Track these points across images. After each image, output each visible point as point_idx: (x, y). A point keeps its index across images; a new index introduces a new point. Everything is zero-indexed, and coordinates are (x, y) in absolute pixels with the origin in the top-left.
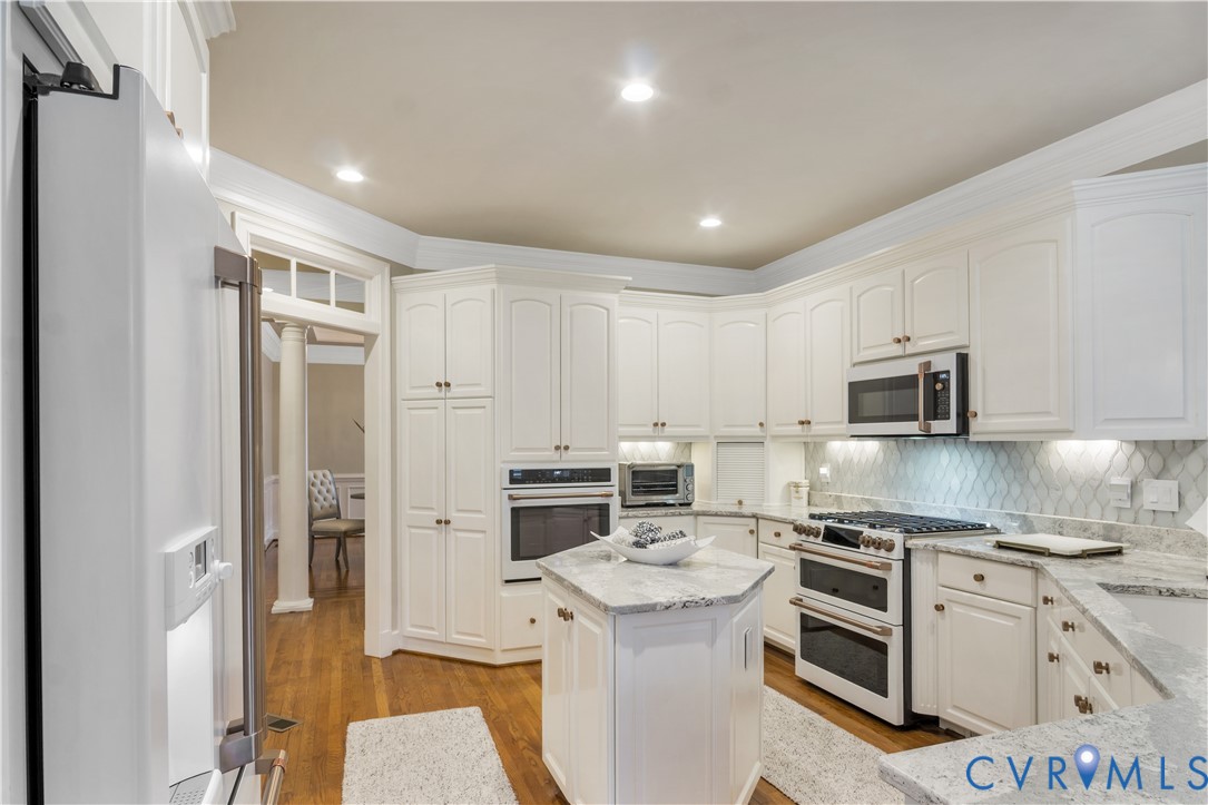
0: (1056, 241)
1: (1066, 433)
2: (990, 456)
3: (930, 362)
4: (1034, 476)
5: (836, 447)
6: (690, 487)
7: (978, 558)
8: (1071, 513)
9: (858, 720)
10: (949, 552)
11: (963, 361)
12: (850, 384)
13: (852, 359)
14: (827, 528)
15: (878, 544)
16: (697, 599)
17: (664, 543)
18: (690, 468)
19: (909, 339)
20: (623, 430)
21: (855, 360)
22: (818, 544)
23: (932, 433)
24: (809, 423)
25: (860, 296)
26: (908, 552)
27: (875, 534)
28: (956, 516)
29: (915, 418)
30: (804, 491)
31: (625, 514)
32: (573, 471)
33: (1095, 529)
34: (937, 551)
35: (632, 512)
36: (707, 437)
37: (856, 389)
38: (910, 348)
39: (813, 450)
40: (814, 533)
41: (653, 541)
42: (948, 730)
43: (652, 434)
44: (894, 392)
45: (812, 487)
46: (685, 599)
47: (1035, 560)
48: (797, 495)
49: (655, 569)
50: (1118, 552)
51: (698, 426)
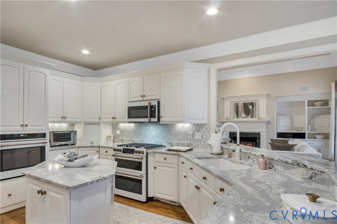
0: (180, 75)
1: (182, 122)
2: (163, 127)
3: (151, 103)
4: (173, 132)
5: (121, 125)
6: (75, 138)
7: (165, 154)
8: (181, 141)
9: (133, 203)
10: (158, 153)
11: (159, 102)
12: (128, 107)
13: (128, 100)
14: (123, 148)
15: (139, 152)
16: (101, 178)
17: (81, 159)
18: (75, 132)
19: (145, 96)
20: (50, 119)
21: (129, 101)
22: (121, 154)
23: (151, 121)
24: (115, 118)
25: (131, 83)
26: (147, 153)
27: (138, 149)
28: (154, 143)
29: (147, 117)
30: (112, 138)
31: (51, 149)
32: (28, 134)
33: (186, 144)
34: (154, 153)
35: (54, 148)
36: (81, 122)
37: (130, 109)
38: (145, 99)
39: (115, 126)
40: (120, 150)
41: (75, 159)
42: (156, 199)
43: (61, 121)
44: (135, 110)
45: (114, 137)
46: (97, 179)
47: (178, 153)
48: (110, 139)
49: (78, 169)
50: (192, 149)
51: (78, 118)
